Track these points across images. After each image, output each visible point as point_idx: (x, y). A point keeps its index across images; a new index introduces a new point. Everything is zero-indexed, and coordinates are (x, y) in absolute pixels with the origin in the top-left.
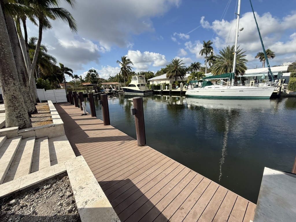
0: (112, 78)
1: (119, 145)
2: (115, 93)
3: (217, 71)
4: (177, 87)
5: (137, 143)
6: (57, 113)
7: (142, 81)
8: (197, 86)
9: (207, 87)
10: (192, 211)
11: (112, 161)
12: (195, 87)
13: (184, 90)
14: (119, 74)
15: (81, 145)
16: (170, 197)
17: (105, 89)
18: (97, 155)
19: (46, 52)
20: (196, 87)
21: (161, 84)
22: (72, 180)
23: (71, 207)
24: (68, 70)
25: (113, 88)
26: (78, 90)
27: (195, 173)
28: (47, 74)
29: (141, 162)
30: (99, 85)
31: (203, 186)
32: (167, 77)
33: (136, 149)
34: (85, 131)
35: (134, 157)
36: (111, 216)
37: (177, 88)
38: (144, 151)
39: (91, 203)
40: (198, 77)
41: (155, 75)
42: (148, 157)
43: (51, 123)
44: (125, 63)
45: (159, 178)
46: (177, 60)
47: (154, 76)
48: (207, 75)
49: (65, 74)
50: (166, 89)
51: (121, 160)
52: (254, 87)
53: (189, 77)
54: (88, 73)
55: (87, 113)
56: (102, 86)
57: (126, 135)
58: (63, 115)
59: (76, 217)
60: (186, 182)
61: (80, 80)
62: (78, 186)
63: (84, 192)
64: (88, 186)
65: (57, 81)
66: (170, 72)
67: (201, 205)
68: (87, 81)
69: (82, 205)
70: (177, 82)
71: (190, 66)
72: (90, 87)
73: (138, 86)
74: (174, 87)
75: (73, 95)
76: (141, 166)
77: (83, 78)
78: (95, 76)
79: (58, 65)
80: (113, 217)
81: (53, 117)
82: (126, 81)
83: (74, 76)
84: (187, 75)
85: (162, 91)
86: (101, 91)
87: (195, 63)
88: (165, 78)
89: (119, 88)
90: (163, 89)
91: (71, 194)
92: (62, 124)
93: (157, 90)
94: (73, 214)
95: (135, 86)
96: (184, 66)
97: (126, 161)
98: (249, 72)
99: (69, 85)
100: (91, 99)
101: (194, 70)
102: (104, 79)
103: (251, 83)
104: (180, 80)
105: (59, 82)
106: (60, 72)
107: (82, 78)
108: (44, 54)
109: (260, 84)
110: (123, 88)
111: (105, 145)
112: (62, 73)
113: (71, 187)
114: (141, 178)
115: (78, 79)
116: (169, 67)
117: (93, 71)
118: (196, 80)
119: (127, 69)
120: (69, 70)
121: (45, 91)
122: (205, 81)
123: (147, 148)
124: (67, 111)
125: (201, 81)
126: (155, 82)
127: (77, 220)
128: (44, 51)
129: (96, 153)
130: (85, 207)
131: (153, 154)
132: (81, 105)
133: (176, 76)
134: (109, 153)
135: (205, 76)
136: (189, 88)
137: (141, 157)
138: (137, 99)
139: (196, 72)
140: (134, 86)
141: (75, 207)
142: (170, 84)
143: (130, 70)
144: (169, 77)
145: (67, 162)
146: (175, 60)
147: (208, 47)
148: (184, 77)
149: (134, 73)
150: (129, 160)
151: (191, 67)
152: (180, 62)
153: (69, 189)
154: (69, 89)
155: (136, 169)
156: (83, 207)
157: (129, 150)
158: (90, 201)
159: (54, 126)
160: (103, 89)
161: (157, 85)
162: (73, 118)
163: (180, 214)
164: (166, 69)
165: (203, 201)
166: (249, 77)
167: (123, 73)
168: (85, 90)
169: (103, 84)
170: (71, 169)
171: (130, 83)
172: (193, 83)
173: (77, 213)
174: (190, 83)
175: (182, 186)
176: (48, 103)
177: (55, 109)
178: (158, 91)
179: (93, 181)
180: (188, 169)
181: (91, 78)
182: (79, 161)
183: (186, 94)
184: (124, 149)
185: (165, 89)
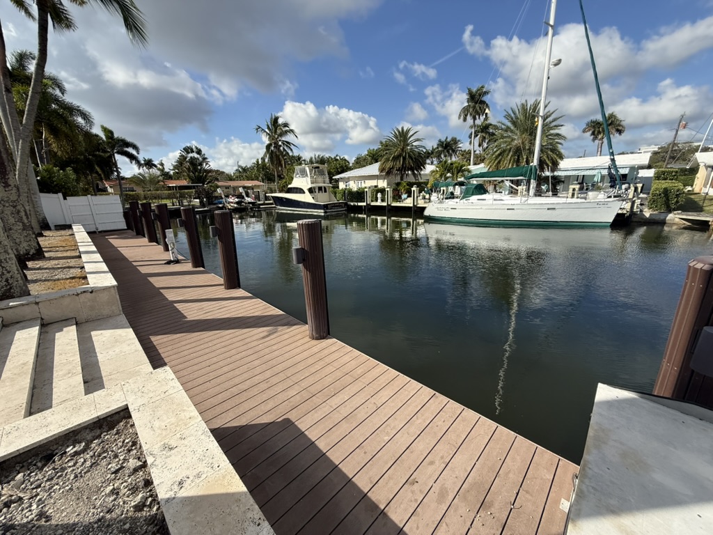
0: (245, 170)
1: (264, 338)
2: (251, 208)
3: (496, 162)
4: (404, 196)
5: (308, 333)
6: (98, 257)
7: (320, 179)
8: (452, 196)
9: (474, 198)
10: (436, 488)
11: (246, 376)
12: (446, 198)
13: (421, 203)
14: (263, 159)
15: (165, 340)
16: (386, 457)
17: (227, 196)
18: (208, 363)
19: (63, 94)
20: (450, 198)
21: (366, 188)
22: (142, 429)
23: (140, 495)
24: (127, 147)
25: (248, 196)
26: (155, 198)
27: (446, 399)
28: (68, 153)
29: (318, 377)
30: (211, 186)
31: (461, 428)
32: (382, 170)
33: (306, 346)
34: (175, 305)
35: (300, 367)
36: (244, 512)
37: (405, 199)
38: (326, 352)
39: (193, 484)
40: (453, 174)
41: (351, 165)
42: (335, 364)
43: (83, 284)
44: (276, 132)
45: (361, 415)
46: (405, 129)
47: (350, 169)
48: (476, 169)
49: (118, 157)
50: (379, 200)
51: (268, 374)
52: (579, 200)
53: (433, 172)
54: (182, 156)
55: (180, 257)
56: (219, 190)
57: (282, 312)
58: (115, 262)
59: (154, 521)
60: (424, 421)
61: (159, 173)
62: (159, 444)
63: (175, 459)
64: (186, 442)
65: (97, 173)
66: (387, 160)
67: (457, 473)
68: (177, 176)
69: (172, 490)
70: (405, 184)
71: (435, 146)
72: (186, 191)
73: (311, 190)
74: (397, 197)
75: (141, 212)
76: (318, 387)
77: (169, 167)
78: (201, 164)
79: (96, 130)
80: (249, 515)
81: (88, 268)
82: (280, 177)
83: (143, 162)
84: (429, 168)
85: (369, 204)
86: (216, 202)
87: (447, 138)
88: (377, 173)
89: (262, 196)
90: (372, 201)
91: (141, 463)
92: (114, 287)
93: (357, 202)
94: (148, 514)
95: (304, 192)
96: (422, 146)
97: (282, 376)
98: (568, 166)
99: (130, 184)
100: (190, 222)
101: (445, 156)
102: (223, 172)
103: (571, 191)
104: (412, 179)
105: (103, 176)
106: (105, 151)
107: (165, 167)
108: (56, 100)
109: (590, 194)
110: (272, 197)
111: (227, 337)
112: (109, 154)
113: (141, 447)
114: (317, 415)
115: (154, 171)
116: (386, 146)
117: (192, 151)
118: (449, 180)
119: (281, 148)
120: (128, 144)
121: (65, 199)
122: (469, 183)
123: (333, 344)
124: (126, 252)
125: (461, 184)
126: (352, 181)
127: (158, 527)
128: (58, 92)
129: (205, 357)
130: (179, 495)
131: (347, 358)
132: (165, 237)
133: (402, 170)
134: (238, 357)
135: (469, 171)
136: (432, 198)
137: (318, 367)
138: (308, 225)
139: (449, 161)
140: (300, 191)
141: (151, 496)
142: (388, 189)
143: (289, 152)
144: (387, 173)
145: (127, 385)
146: (400, 130)
147: (477, 102)
148: (422, 172)
149: (299, 158)
150: (289, 373)
151: (438, 148)
152: (412, 136)
153: (135, 451)
154: (130, 195)
155: (305, 395)
156: (173, 496)
157: (288, 348)
158: (191, 478)
159: (91, 292)
160: (222, 198)
161: (357, 191)
162: (144, 270)
163: (410, 495)
164: (379, 150)
165: (462, 462)
166: (568, 177)
167: (271, 158)
168: (174, 200)
169: (220, 184)
170: (140, 402)
171: (290, 183)
172: (442, 188)
173: (158, 509)
174: (435, 188)
175: (414, 429)
176: (75, 230)
177: (94, 248)
178: (360, 204)
179: (198, 429)
180: (427, 391)
181: (189, 169)
182: (160, 380)
183: (426, 213)
184: (275, 347)
185: (377, 201)
